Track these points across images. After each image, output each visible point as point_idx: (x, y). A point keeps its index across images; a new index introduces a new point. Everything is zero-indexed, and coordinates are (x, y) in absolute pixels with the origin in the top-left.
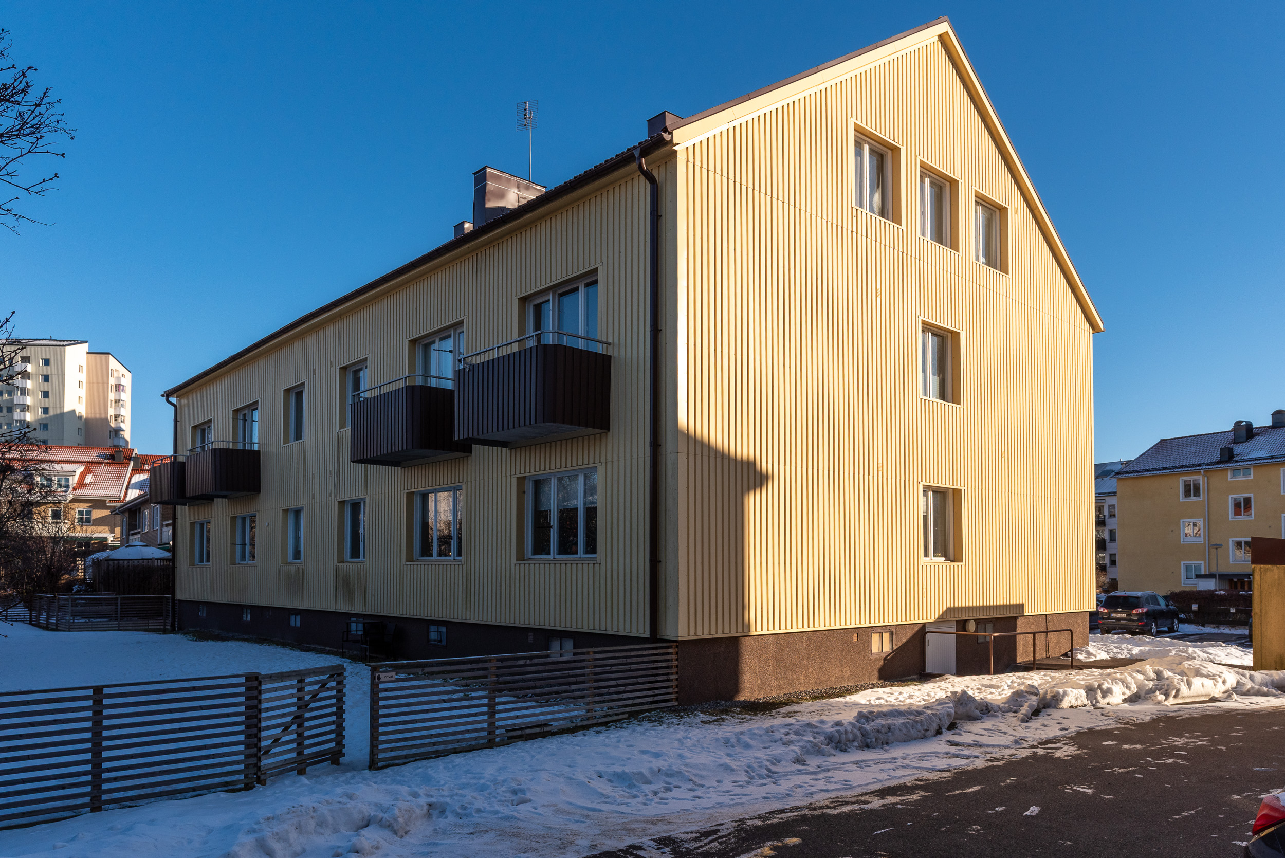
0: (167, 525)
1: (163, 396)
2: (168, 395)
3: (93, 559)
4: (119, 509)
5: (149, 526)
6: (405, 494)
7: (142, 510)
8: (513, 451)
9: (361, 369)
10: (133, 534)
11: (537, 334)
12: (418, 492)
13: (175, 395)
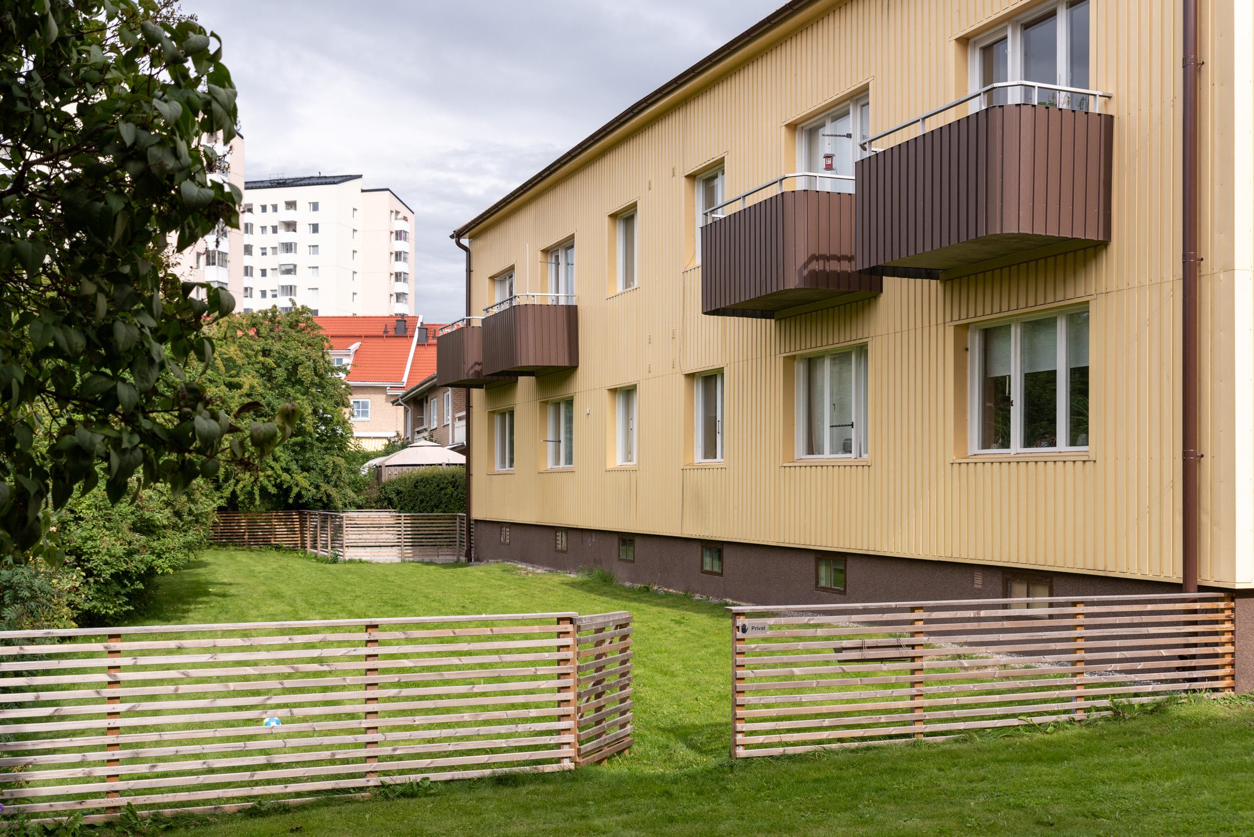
0: (460, 419)
1: (452, 237)
2: (458, 235)
3: (370, 468)
4: (402, 398)
5: (438, 420)
6: (782, 359)
7: (429, 399)
8: (949, 284)
9: (716, 177)
10: (419, 432)
11: (987, 91)
12: (801, 355)
13: (467, 235)
